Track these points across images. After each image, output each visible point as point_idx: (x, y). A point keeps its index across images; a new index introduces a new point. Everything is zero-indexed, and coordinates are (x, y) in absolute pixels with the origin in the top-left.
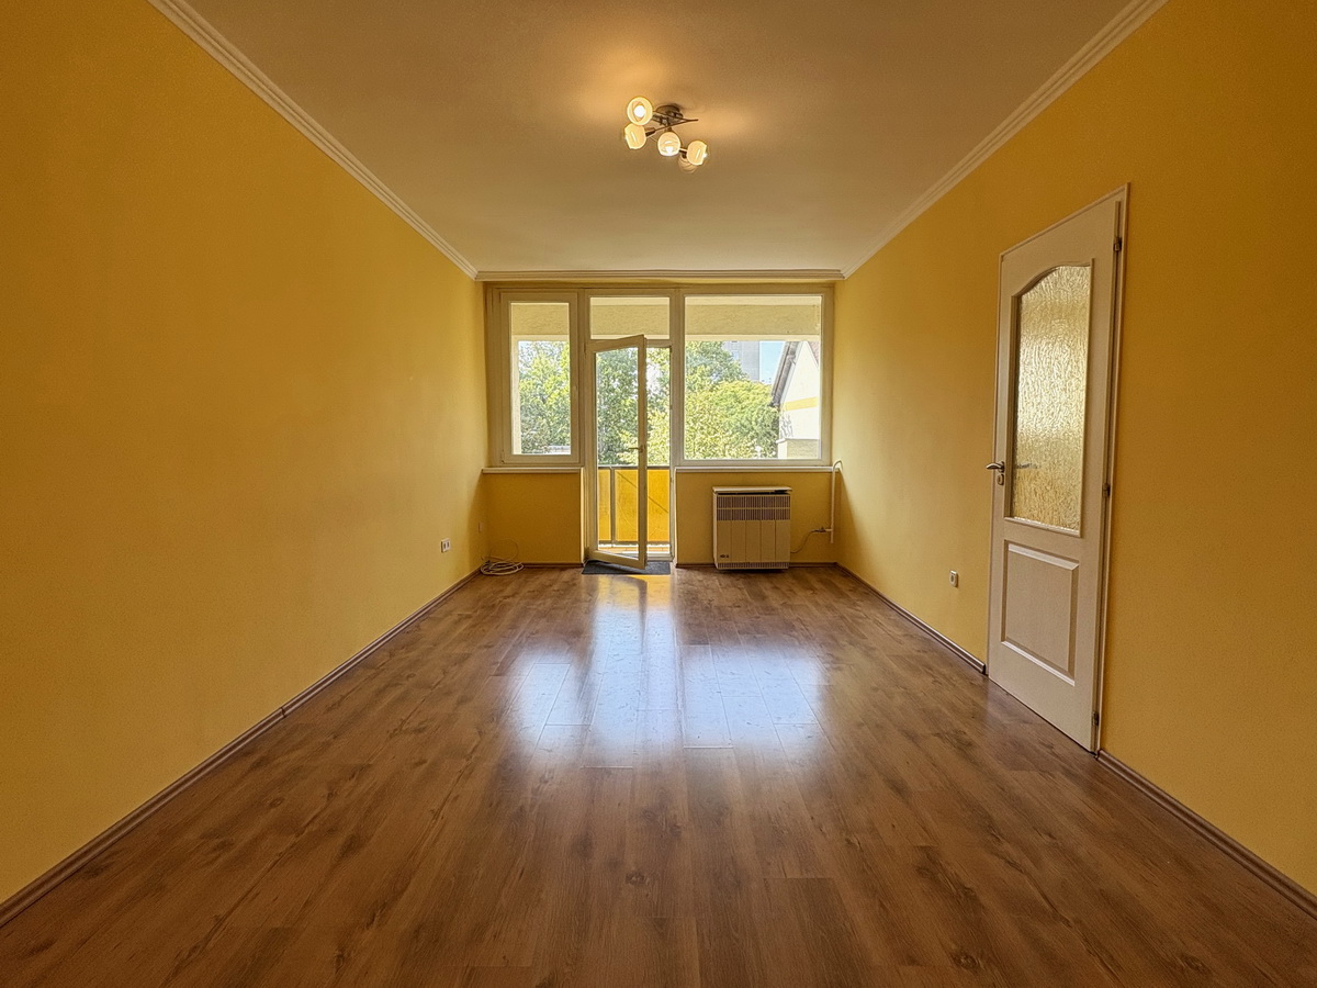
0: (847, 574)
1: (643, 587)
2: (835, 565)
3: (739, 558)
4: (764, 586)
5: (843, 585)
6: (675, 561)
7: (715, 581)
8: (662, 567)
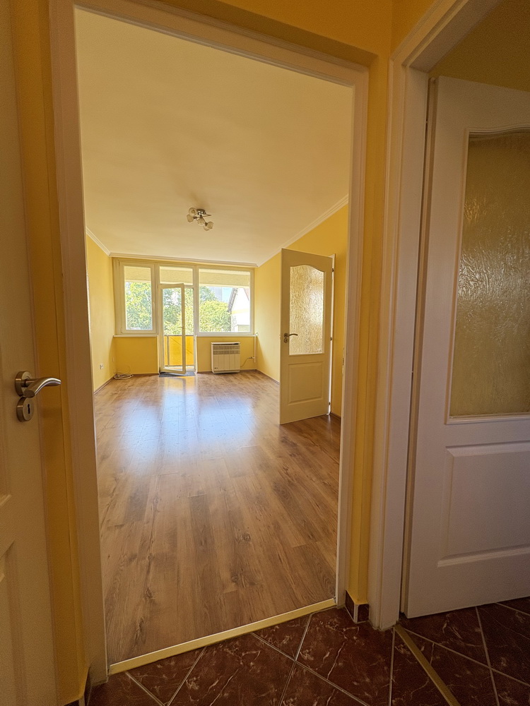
0: (260, 373)
1: (184, 380)
2: (256, 370)
3: (221, 369)
4: (231, 378)
5: (259, 376)
6: (197, 371)
7: (212, 377)
8: (192, 373)
